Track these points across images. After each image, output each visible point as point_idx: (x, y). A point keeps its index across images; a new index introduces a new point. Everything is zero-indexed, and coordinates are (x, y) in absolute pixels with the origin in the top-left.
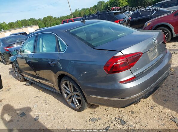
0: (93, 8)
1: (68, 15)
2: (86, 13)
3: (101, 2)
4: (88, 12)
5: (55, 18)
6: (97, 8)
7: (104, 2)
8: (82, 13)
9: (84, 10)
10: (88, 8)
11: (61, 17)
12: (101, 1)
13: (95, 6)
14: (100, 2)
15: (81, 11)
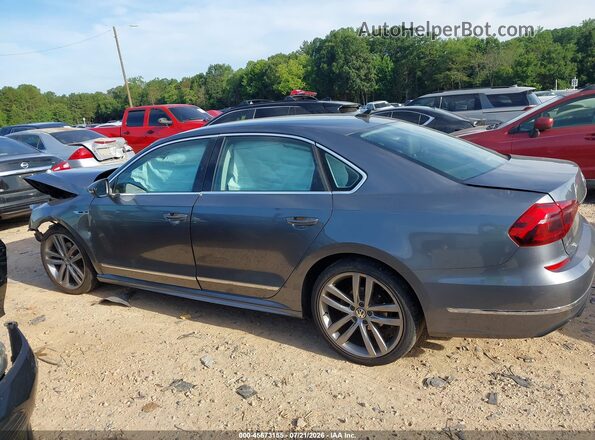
0: (193, 82)
1: (99, 94)
2: (166, 96)
3: (221, 67)
4: (176, 92)
5: (50, 94)
6: (205, 83)
7: (228, 68)
8: (151, 93)
9: (162, 85)
10: (173, 81)
11: (72, 95)
12: (221, 64)
13: (200, 76)
14: (218, 68)
15: (149, 84)
